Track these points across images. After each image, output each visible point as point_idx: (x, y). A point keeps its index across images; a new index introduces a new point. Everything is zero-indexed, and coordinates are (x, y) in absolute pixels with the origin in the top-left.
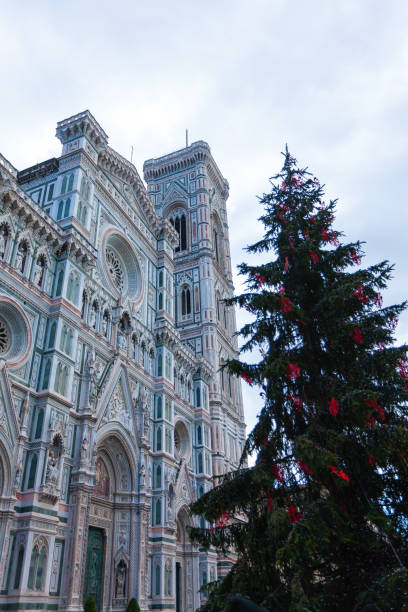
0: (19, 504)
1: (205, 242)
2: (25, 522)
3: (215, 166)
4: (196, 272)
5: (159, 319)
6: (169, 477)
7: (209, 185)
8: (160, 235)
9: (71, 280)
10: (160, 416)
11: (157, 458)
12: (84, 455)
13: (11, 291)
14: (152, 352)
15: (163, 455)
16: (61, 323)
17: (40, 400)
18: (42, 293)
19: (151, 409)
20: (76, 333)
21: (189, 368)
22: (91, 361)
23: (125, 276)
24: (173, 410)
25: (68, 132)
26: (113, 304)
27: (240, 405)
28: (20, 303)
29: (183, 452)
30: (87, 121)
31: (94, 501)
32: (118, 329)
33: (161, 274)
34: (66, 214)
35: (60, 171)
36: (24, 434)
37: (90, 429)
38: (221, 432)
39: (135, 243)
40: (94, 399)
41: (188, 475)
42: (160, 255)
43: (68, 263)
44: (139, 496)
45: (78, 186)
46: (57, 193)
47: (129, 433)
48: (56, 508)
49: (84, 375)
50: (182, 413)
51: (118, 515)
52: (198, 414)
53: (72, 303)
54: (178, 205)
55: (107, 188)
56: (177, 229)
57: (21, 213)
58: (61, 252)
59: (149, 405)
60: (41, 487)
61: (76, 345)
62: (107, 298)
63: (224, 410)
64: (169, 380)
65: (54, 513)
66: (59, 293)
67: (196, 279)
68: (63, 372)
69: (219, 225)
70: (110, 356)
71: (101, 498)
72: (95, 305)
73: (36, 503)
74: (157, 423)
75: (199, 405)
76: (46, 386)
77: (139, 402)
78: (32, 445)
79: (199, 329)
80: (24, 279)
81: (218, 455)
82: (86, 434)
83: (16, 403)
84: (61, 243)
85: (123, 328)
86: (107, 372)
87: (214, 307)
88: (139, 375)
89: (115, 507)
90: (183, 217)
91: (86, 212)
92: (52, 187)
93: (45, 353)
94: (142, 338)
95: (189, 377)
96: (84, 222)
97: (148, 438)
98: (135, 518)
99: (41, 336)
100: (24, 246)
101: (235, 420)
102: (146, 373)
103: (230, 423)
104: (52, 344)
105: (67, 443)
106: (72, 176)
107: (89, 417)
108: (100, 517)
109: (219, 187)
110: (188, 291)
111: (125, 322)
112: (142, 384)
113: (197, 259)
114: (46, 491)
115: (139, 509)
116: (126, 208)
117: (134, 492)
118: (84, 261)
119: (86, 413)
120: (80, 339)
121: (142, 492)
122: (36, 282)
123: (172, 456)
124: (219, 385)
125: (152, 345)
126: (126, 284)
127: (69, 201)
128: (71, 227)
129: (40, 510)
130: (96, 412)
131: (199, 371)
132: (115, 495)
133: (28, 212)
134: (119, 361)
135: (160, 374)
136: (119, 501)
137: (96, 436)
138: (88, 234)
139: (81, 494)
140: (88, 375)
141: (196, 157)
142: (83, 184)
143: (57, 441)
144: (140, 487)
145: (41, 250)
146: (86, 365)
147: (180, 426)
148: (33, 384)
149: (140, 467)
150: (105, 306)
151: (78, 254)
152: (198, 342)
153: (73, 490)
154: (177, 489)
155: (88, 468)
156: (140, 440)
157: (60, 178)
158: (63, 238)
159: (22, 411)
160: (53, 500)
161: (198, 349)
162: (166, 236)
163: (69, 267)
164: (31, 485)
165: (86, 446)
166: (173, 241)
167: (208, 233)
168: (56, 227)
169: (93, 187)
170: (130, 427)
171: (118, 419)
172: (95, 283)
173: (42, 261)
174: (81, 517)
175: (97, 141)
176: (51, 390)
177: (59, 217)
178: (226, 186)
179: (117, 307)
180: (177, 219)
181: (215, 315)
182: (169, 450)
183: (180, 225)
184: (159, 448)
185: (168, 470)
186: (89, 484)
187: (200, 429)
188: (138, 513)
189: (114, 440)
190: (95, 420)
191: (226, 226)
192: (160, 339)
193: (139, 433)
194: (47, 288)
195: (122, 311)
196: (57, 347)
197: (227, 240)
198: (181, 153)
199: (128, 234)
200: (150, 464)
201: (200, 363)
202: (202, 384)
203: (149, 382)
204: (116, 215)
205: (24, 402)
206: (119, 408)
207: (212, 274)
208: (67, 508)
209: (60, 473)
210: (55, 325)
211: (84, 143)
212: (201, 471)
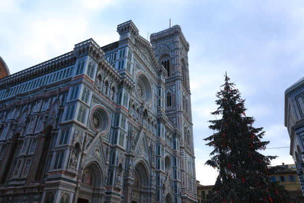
0: (106, 191)
1: (178, 73)
2: (108, 198)
3: (183, 36)
4: (174, 87)
5: (159, 111)
6: (163, 181)
7: (180, 46)
8: (159, 73)
9: (125, 97)
10: (159, 154)
11: (158, 172)
12: (130, 171)
13: (102, 103)
14: (156, 126)
15: (161, 171)
16: (121, 115)
17: (114, 148)
18: (113, 103)
19: (155, 151)
20: (127, 120)
21: (171, 132)
22: (132, 131)
23: (144, 91)
24: (164, 151)
25: (122, 30)
26: (140, 105)
27: (193, 148)
28: (105, 108)
29: (168, 170)
30: (131, 25)
31: (134, 190)
32: (142, 117)
33: (160, 90)
34: (122, 68)
35: (119, 48)
36: (108, 162)
37: (132, 160)
38: (184, 161)
39: (149, 77)
40: (133, 147)
41: (170, 180)
42: (159, 81)
43: (124, 90)
44: (151, 189)
45: (127, 55)
46: (118, 57)
47: (147, 162)
48: (120, 193)
49: (130, 137)
50: (168, 153)
51: (142, 196)
52: (175, 152)
53: (125, 107)
54: (166, 55)
55: (138, 53)
56: (165, 67)
57: (106, 69)
58: (121, 84)
59: (155, 149)
60: (115, 184)
61: (127, 124)
62: (138, 103)
63: (186, 151)
64: (163, 138)
65: (119, 195)
66: (120, 102)
67: (174, 90)
68: (122, 136)
69: (184, 65)
70: (139, 129)
71: (135, 189)
72: (133, 106)
73: (113, 191)
74: (158, 157)
75: (175, 149)
76: (116, 142)
77: (151, 148)
78: (110, 167)
79: (175, 114)
80: (107, 98)
81: (183, 171)
82: (130, 162)
83: (105, 150)
84: (120, 81)
85: (144, 116)
86: (138, 135)
87: (182, 103)
88: (150, 136)
89: (141, 193)
90: (168, 61)
91: (130, 66)
92: (116, 54)
93: (115, 129)
94: (152, 120)
95: (171, 136)
96: (129, 70)
97: (154, 164)
98: (149, 198)
99: (113, 121)
100: (107, 83)
101: (190, 155)
102: (153, 135)
103: (188, 156)
104: (118, 125)
105: (123, 166)
106: (124, 50)
107: (132, 156)
108: (136, 197)
109: (185, 46)
110: (170, 96)
111: (145, 113)
112: (152, 140)
113: (175, 81)
114: (116, 186)
115: (151, 194)
116: (145, 61)
117: (149, 187)
118: (130, 88)
119: (130, 154)
120: (128, 122)
121: (152, 187)
122: (111, 98)
123: (164, 172)
124: (183, 139)
125: (156, 123)
126: (145, 95)
127: (123, 62)
128: (125, 74)
129: (114, 194)
130: (134, 153)
131: (175, 133)
132: (141, 187)
133: (108, 69)
134: (143, 131)
135: (159, 135)
136: (142, 190)
137: (134, 163)
138: (131, 75)
139: (129, 187)
140: (131, 137)
141: (174, 33)
142: (129, 53)
143: (121, 165)
144: (151, 185)
145: (113, 85)
146: (130, 133)
147: (167, 158)
148: (111, 141)
149: (151, 177)
150: (137, 107)
151: (128, 85)
152: (175, 119)
153: (126, 185)
154: (166, 186)
155: (131, 177)
156: (151, 165)
157: (119, 51)
158: (121, 78)
159: (107, 153)
160: (119, 190)
161: (175, 123)
162: (162, 73)
163: (124, 91)
164: (111, 183)
165: (131, 168)
166: (165, 75)
167: (180, 69)
168: (118, 74)
169: (133, 54)
170: (147, 160)
171: (142, 156)
172: (133, 96)
173: (113, 89)
174: (129, 197)
175: (135, 33)
176: (118, 144)
177: (119, 68)
178: (188, 45)
179: (142, 107)
180: (165, 61)
181: (182, 107)
182: (163, 169)
183: (167, 65)
184: (159, 168)
185: (162, 177)
186: (132, 183)
187: (175, 160)
188: (151, 196)
189: (141, 164)
190: (134, 157)
191: (187, 64)
192: (159, 120)
193: (151, 162)
194: (115, 101)
195: (144, 108)
196: (120, 126)
197: (188, 71)
198: (168, 31)
199: (146, 74)
200: (155, 175)
201: (176, 130)
202: (177, 139)
203: (154, 139)
204: (141, 65)
205: (107, 149)
206: (143, 151)
207: (181, 88)
208: (123, 193)
209: (121, 179)
210: (119, 117)
211: (129, 35)
212: (176, 178)
